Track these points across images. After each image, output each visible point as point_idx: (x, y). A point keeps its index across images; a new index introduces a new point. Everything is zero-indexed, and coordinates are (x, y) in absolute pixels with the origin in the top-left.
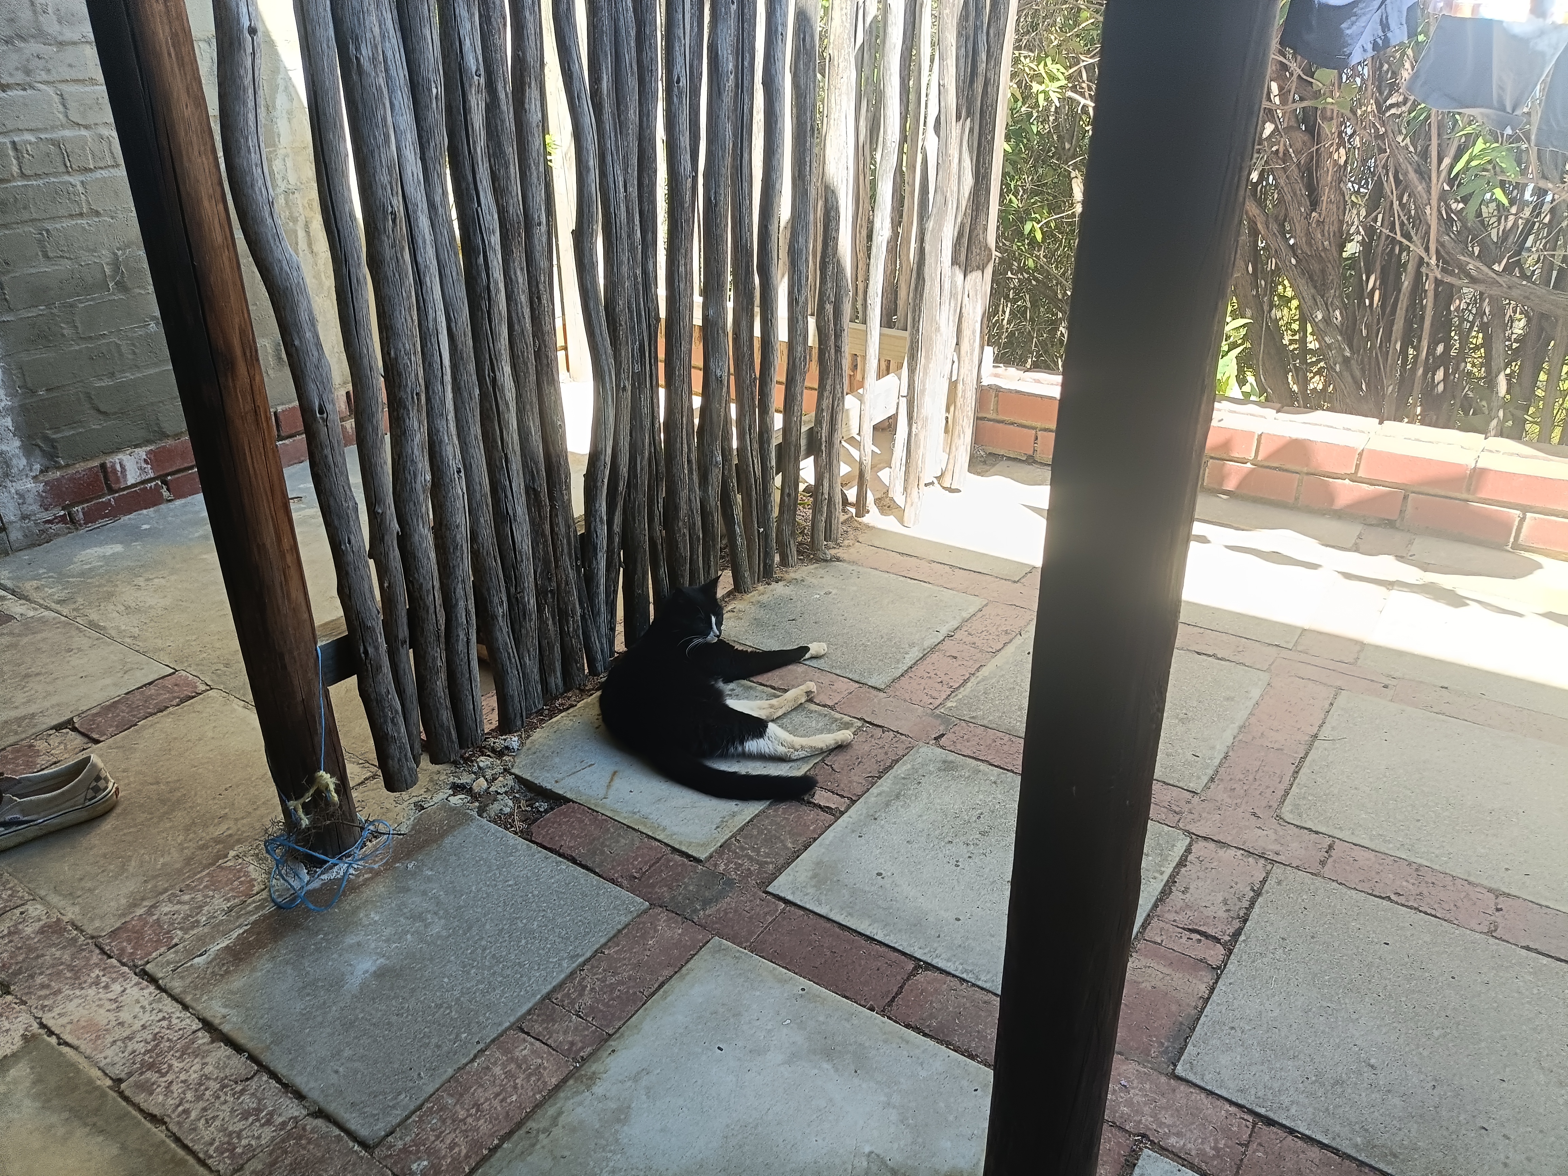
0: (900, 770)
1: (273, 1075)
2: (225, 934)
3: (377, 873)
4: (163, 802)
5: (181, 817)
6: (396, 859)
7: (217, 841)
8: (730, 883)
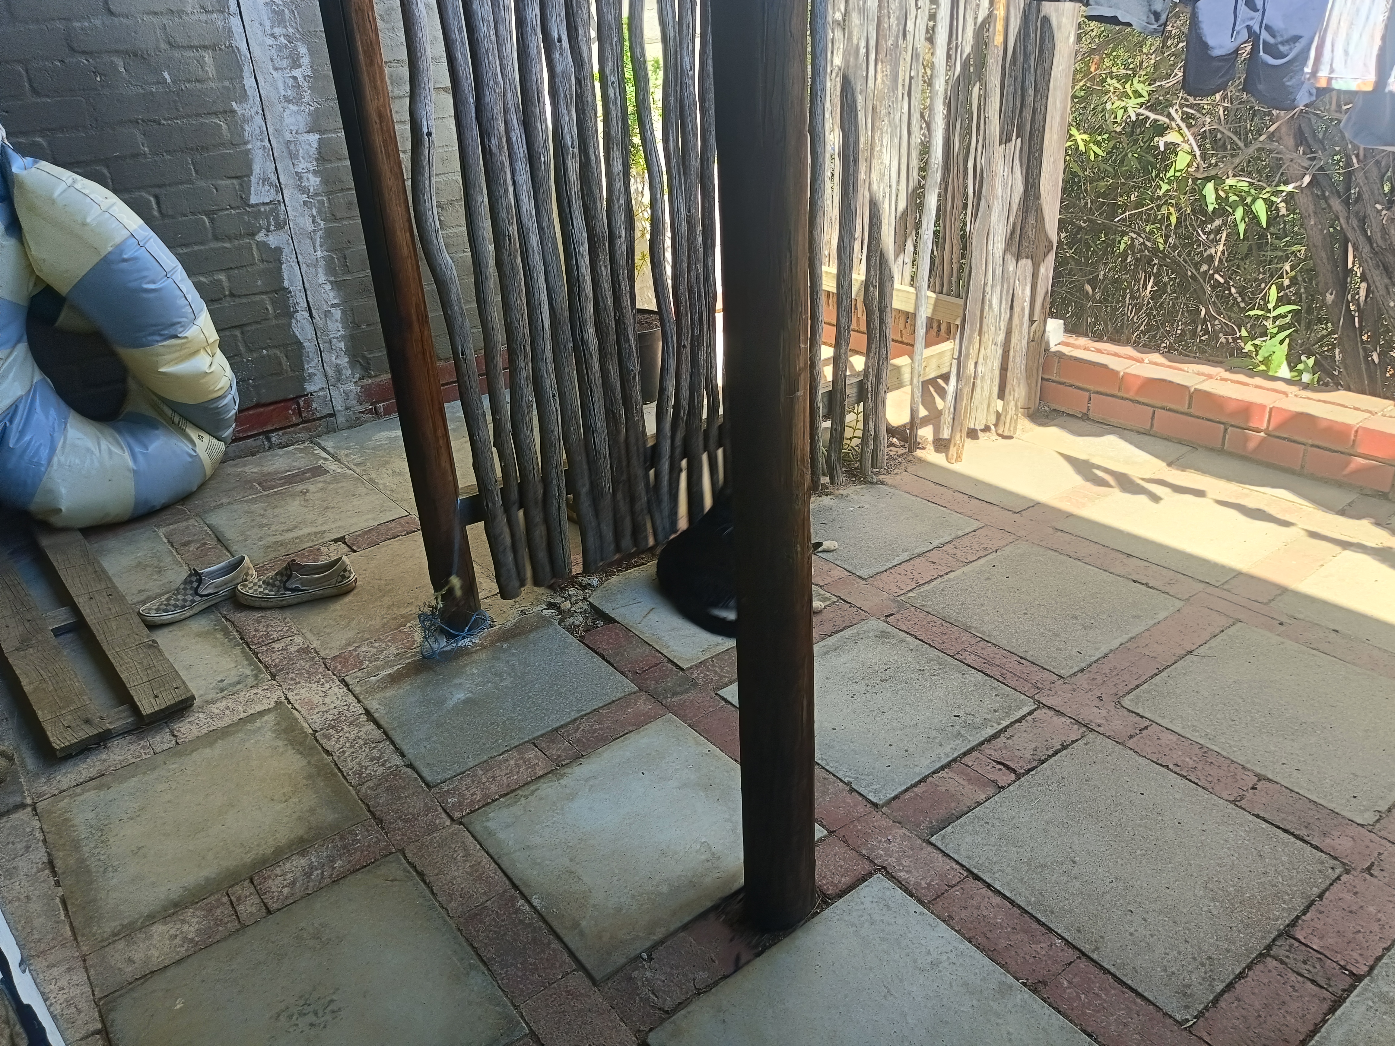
0: (847, 633)
1: (393, 743)
2: (391, 666)
3: (485, 647)
4: (380, 590)
5: (387, 601)
6: (498, 641)
7: (402, 616)
8: (695, 684)
